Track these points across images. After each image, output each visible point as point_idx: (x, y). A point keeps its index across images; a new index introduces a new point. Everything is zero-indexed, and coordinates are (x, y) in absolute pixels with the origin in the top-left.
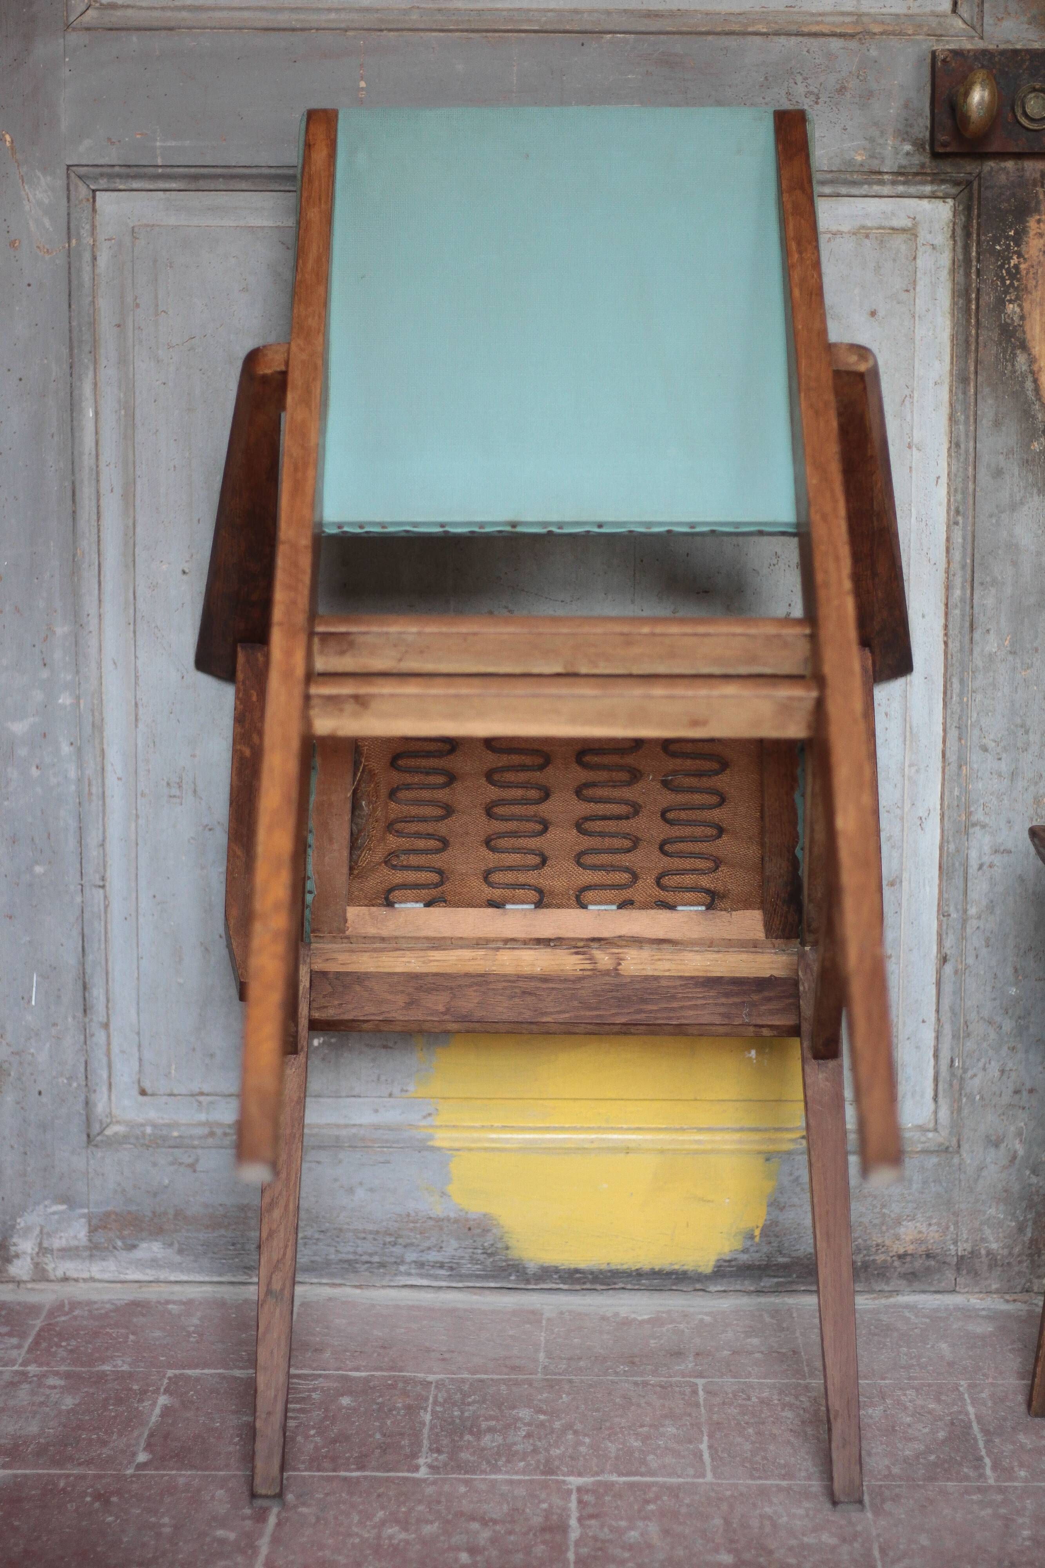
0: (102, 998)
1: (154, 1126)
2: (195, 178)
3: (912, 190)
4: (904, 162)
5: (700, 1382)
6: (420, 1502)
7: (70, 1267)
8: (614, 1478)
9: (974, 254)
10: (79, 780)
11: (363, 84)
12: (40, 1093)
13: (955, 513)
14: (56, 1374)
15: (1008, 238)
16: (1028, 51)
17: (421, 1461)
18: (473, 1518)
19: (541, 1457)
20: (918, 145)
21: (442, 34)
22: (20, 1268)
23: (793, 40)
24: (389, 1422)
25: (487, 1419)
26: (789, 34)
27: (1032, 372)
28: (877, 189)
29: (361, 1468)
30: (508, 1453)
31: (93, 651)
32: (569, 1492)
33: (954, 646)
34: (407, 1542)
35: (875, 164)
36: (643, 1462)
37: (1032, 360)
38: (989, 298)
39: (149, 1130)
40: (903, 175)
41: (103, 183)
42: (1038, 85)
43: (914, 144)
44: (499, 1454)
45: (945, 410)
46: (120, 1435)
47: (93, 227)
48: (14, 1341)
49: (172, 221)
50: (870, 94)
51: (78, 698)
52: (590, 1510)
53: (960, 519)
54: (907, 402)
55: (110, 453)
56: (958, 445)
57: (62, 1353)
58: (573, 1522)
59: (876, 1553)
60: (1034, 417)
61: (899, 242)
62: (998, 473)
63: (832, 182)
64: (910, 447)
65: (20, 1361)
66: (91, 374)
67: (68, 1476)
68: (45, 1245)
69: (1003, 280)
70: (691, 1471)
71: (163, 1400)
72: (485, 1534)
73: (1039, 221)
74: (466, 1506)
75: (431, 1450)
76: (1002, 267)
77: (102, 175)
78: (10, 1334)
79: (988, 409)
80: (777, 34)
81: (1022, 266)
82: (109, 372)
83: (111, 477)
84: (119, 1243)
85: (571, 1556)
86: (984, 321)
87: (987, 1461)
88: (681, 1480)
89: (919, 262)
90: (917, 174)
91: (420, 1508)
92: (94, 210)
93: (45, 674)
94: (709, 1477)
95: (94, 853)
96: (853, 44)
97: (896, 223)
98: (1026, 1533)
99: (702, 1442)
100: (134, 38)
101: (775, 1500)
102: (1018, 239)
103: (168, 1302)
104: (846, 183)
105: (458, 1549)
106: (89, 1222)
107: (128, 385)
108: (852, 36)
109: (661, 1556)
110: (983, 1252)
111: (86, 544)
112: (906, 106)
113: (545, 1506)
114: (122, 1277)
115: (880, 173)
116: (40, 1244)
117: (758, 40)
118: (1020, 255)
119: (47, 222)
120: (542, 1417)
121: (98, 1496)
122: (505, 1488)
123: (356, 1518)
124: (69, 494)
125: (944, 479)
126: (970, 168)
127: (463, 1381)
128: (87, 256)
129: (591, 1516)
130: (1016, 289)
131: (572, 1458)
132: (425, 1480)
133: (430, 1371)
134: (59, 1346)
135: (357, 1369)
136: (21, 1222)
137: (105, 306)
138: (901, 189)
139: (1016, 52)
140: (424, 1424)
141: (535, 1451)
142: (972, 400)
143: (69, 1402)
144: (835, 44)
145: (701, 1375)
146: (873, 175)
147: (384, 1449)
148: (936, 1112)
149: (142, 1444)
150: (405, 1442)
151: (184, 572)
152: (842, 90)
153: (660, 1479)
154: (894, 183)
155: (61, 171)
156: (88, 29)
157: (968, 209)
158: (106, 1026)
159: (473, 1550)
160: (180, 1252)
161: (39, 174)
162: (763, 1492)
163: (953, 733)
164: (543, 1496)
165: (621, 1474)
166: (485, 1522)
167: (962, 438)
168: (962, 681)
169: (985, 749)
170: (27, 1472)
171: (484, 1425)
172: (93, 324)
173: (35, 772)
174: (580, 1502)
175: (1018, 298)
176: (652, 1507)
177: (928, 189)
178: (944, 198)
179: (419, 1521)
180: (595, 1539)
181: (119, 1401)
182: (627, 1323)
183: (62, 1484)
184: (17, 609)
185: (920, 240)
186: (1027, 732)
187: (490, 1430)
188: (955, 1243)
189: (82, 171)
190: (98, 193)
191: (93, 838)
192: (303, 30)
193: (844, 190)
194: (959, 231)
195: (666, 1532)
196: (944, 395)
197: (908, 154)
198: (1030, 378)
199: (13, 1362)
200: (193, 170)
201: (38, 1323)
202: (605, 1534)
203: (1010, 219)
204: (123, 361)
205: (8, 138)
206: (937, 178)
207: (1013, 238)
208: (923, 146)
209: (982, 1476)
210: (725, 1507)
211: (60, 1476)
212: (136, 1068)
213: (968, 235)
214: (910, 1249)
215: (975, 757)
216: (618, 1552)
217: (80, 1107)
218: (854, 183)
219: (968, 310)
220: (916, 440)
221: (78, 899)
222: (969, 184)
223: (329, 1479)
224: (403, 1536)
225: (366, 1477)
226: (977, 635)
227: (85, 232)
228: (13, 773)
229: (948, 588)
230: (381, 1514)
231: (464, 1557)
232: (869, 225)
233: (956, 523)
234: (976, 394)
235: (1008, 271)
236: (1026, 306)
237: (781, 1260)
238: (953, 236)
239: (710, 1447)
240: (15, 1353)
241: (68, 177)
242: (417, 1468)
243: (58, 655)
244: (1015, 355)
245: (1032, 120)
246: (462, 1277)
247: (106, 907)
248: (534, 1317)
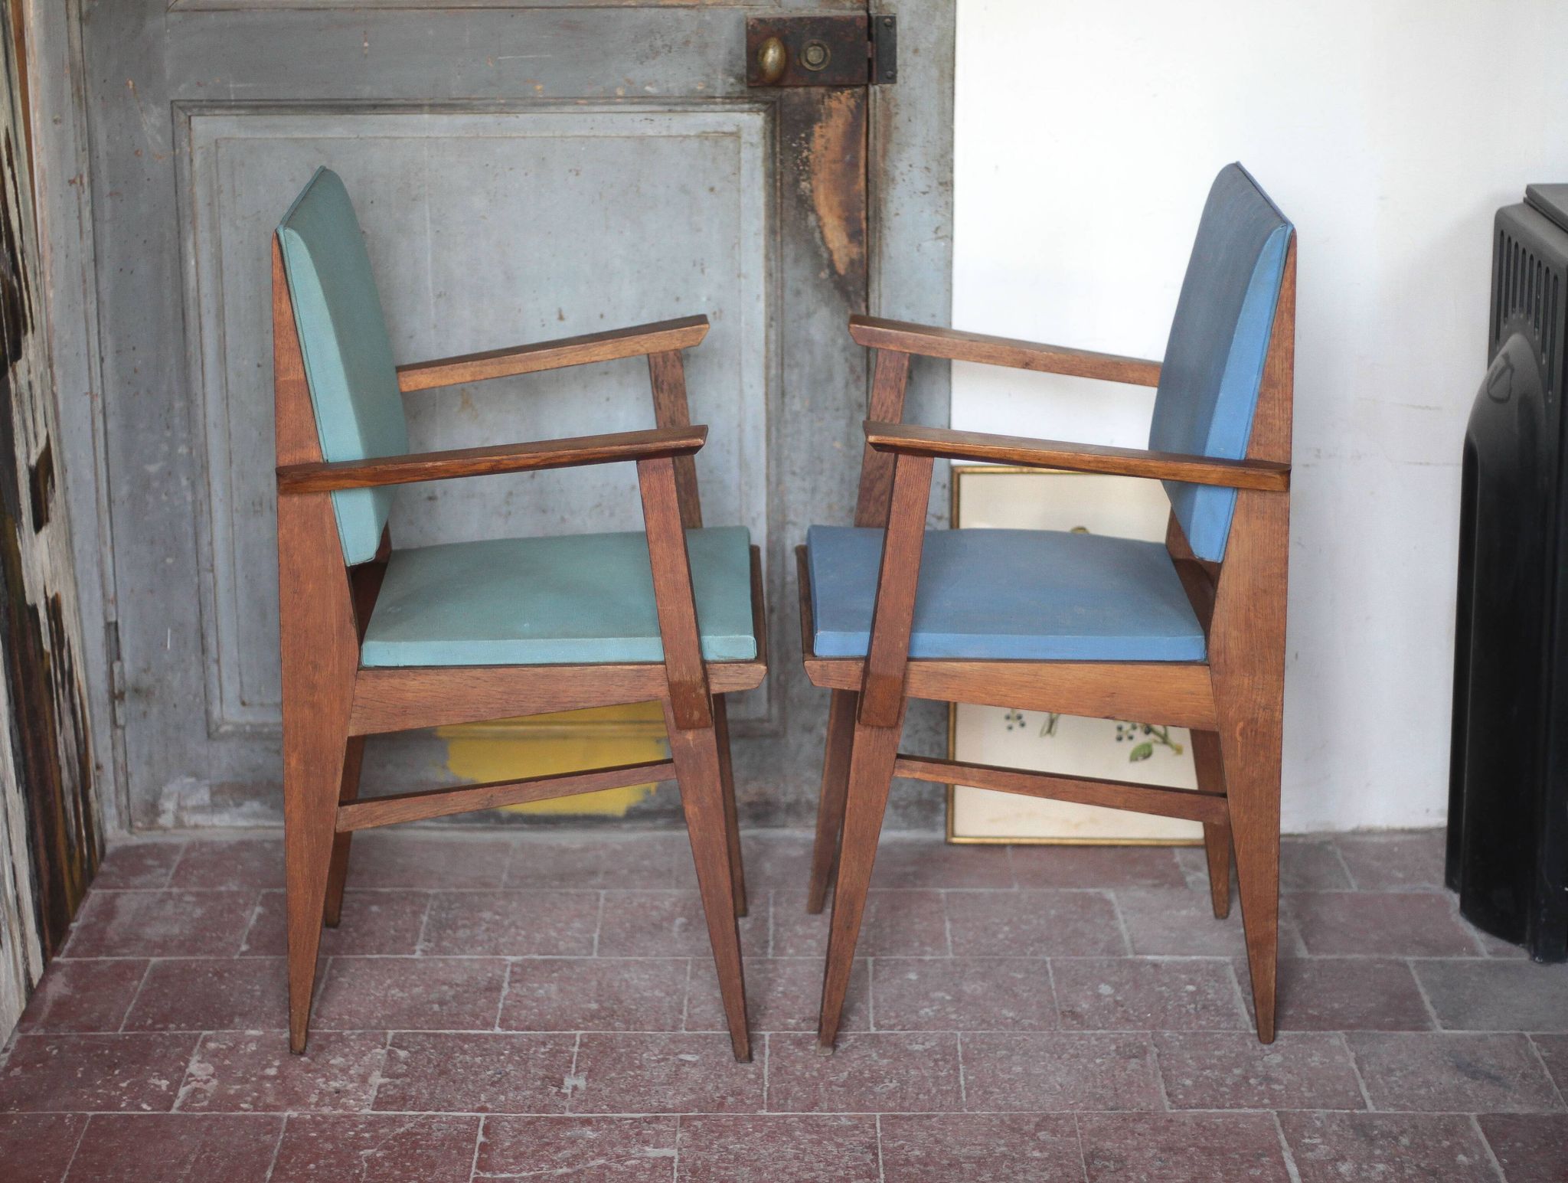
0: (215, 643)
1: (252, 726)
2: (257, 107)
3: (736, 107)
4: (730, 90)
5: (603, 892)
6: (413, 974)
7: (199, 819)
8: (536, 957)
9: (778, 149)
10: (194, 502)
11: (366, 44)
12: (175, 706)
13: (771, 319)
14: (191, 893)
15: (801, 138)
16: (809, 18)
17: (418, 947)
18: (444, 984)
19: (492, 945)
20: (739, 79)
21: (419, 11)
22: (167, 820)
23: (654, 11)
24: (400, 922)
25: (462, 919)
26: (650, 7)
27: (819, 227)
28: (712, 107)
29: (379, 952)
30: (472, 942)
31: (200, 417)
32: (506, 966)
33: (772, 407)
34: (402, 998)
35: (710, 91)
36: (556, 946)
37: (819, 219)
38: (789, 179)
39: (248, 728)
40: (730, 98)
41: (195, 110)
42: (815, 41)
43: (736, 78)
44: (466, 942)
45: (762, 252)
46: (230, 934)
47: (190, 140)
48: (163, 871)
49: (243, 135)
50: (706, 45)
51: (191, 449)
52: (518, 977)
53: (774, 323)
54: (737, 247)
55: (206, 288)
56: (771, 275)
57: (194, 879)
58: (505, 985)
59: (686, 1002)
60: (821, 256)
61: (728, 143)
62: (798, 293)
63: (682, 104)
64: (739, 276)
65: (167, 884)
66: (192, 237)
67: (197, 961)
68: (183, 803)
69: (798, 167)
70: (584, 952)
71: (259, 910)
72: (452, 993)
73: (821, 127)
74: (442, 975)
75: (425, 940)
76: (797, 158)
77: (195, 107)
78: (161, 866)
79: (790, 251)
80: (642, 7)
81: (811, 157)
82: (204, 235)
83: (208, 303)
84: (231, 803)
85: (500, 1006)
86: (786, 194)
87: (772, 943)
88: (576, 957)
89: (742, 155)
90: (738, 98)
91: (414, 977)
92: (190, 129)
93: (168, 434)
94: (595, 956)
95: (205, 549)
96: (693, 12)
97: (726, 129)
98: (781, 989)
99: (594, 932)
100: (213, 16)
101: (632, 969)
102: (807, 140)
103: (264, 841)
104: (692, 104)
105: (433, 1002)
106: (211, 789)
107: (218, 245)
108: (693, 7)
109: (555, 1005)
110: (803, 800)
111: (193, 349)
112: (730, 53)
113: (490, 975)
114: (235, 824)
115: (714, 97)
116: (179, 804)
117: (630, 11)
118: (809, 150)
119: (159, 138)
120: (497, 917)
121: (216, 973)
122: (467, 964)
123: (373, 984)
124: (180, 316)
125: (763, 297)
126: (773, 94)
127: (451, 893)
128: (186, 160)
129: (517, 981)
130: (807, 172)
131: (512, 944)
132: (417, 960)
133: (431, 887)
134: (192, 874)
135: (384, 886)
136: (165, 790)
137: (200, 192)
138: (728, 107)
139: (800, 19)
140: (421, 923)
141: (490, 940)
142: (779, 245)
143: (198, 912)
144: (682, 12)
145: (604, 887)
146: (709, 99)
147: (395, 940)
148: (769, 709)
149: (245, 938)
150: (408, 935)
151: (259, 366)
152: (687, 43)
153: (563, 957)
154: (723, 103)
155: (168, 105)
156: (182, 11)
157: (774, 119)
158: (218, 661)
159: (442, 1003)
160: (272, 807)
161: (152, 106)
162: (626, 965)
163: (773, 463)
164: (490, 968)
165: (540, 954)
166: (451, 986)
167: (774, 271)
168: (778, 430)
169: (794, 473)
170: (173, 958)
171: (460, 923)
172: (192, 204)
173: (164, 497)
174: (512, 972)
175: (809, 178)
176: (555, 975)
177: (747, 106)
178: (758, 111)
179: (411, 985)
180: (517, 995)
181: (231, 911)
182: (564, 851)
183: (194, 966)
184: (149, 391)
185: (743, 140)
186: (822, 461)
187: (464, 926)
188: (785, 794)
189: (181, 104)
190: (193, 118)
191: (204, 540)
192: (324, 9)
193: (690, 108)
194: (768, 134)
195: (561, 990)
196: (761, 241)
197: (732, 84)
198: (818, 231)
199: (161, 886)
200: (254, 103)
201: (178, 858)
202: (524, 992)
203: (802, 126)
204: (214, 227)
205: (131, 83)
206: (752, 100)
207: (803, 139)
208: (742, 80)
209: (765, 953)
210: (600, 974)
211: (192, 961)
212: (238, 686)
213: (773, 137)
214: (755, 799)
215: (788, 479)
216: (529, 1003)
217: (202, 715)
218: (697, 104)
219: (774, 186)
220: (744, 271)
221: (196, 580)
222: (774, 103)
223: (361, 959)
224: (401, 994)
225: (382, 959)
226: (787, 400)
227: (184, 144)
228: (150, 499)
229: (767, 367)
230: (389, 981)
231: (436, 1007)
232: (708, 130)
233: (771, 326)
234: (782, 241)
235: (802, 160)
236: (814, 182)
237: (670, 807)
238: (764, 138)
239: (600, 936)
240: (163, 879)
241: (172, 108)
242: (414, 952)
243: (177, 421)
244: (807, 216)
245: (812, 65)
246: (459, 821)
247: (215, 585)
248: (504, 847)
